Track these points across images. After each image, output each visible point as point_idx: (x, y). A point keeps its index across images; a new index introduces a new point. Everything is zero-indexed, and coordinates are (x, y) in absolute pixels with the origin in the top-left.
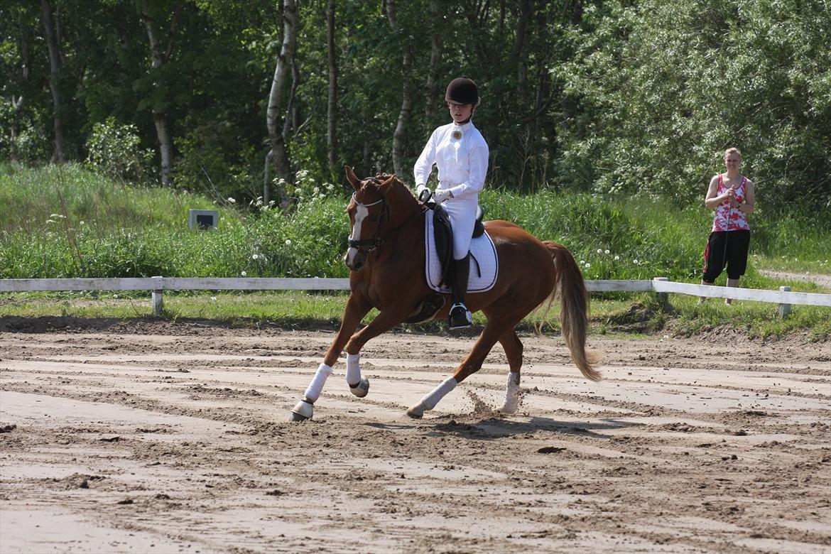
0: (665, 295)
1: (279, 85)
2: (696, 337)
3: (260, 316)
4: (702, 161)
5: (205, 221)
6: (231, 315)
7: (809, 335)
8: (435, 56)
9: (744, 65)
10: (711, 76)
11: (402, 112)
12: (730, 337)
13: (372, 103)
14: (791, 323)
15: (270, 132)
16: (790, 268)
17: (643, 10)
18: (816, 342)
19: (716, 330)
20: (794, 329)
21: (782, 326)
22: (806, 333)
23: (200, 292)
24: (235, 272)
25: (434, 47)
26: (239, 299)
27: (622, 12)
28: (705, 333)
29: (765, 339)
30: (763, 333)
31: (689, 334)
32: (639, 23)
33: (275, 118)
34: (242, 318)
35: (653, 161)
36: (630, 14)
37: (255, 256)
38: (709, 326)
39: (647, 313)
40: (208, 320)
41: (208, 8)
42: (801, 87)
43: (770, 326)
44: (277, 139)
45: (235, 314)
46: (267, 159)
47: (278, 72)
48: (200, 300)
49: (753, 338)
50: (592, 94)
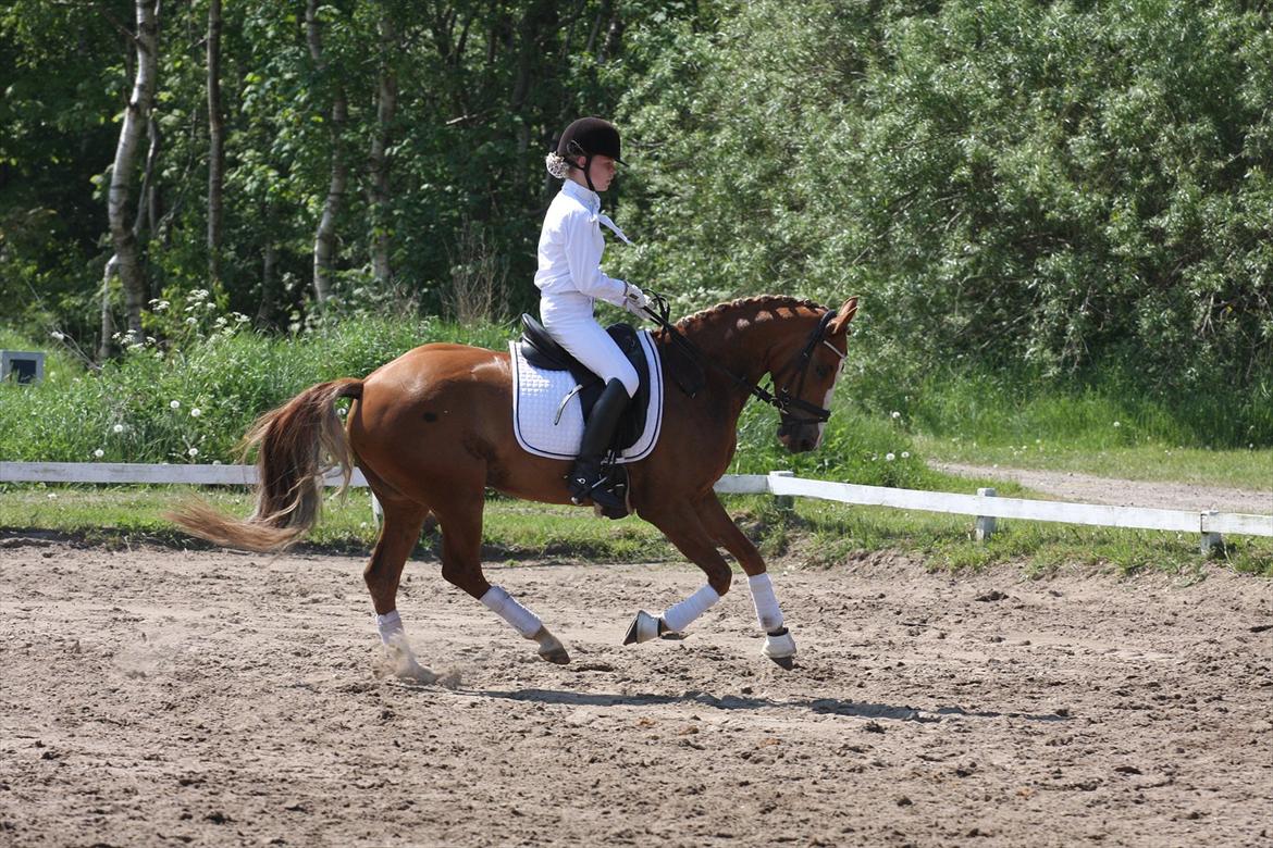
0: (788, 500)
1: (129, 151)
2: (840, 568)
3: (132, 526)
4: (823, 283)
5: (25, 370)
6: (83, 523)
7: (1027, 568)
8: (384, 109)
9: (891, 129)
10: (837, 145)
11: (330, 198)
12: (896, 569)
13: (284, 181)
14: (996, 547)
15: (112, 226)
16: (967, 458)
17: (726, 39)
18: (1038, 579)
19: (873, 557)
20: (1003, 558)
21: (984, 554)
22: (1022, 564)
23: (25, 486)
24: (82, 453)
25: (383, 93)
26: (93, 497)
27: (692, 41)
28: (856, 562)
29: (954, 571)
30: (951, 563)
31: (828, 564)
32: (718, 60)
33: (122, 204)
34: (101, 528)
35: (742, 281)
36: (703, 43)
37: (118, 428)
38: (862, 551)
39: (758, 528)
40: (44, 531)
41: (16, 25)
42: (981, 167)
43: (962, 552)
44: (125, 237)
45: (89, 522)
46: (107, 269)
47: (128, 129)
48: (30, 499)
49: (934, 571)
50: (645, 174)
